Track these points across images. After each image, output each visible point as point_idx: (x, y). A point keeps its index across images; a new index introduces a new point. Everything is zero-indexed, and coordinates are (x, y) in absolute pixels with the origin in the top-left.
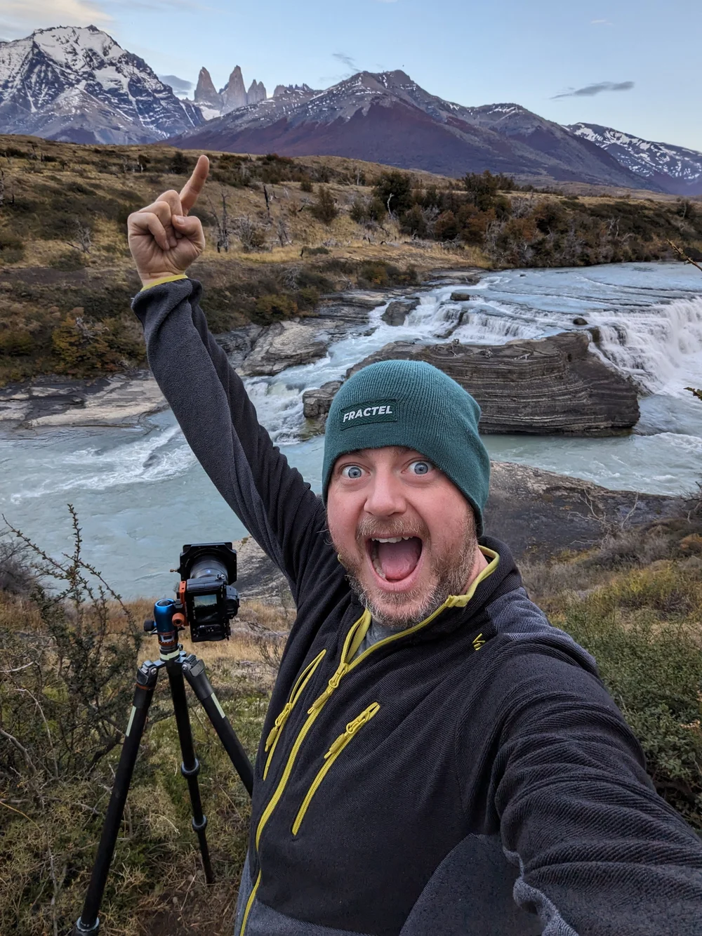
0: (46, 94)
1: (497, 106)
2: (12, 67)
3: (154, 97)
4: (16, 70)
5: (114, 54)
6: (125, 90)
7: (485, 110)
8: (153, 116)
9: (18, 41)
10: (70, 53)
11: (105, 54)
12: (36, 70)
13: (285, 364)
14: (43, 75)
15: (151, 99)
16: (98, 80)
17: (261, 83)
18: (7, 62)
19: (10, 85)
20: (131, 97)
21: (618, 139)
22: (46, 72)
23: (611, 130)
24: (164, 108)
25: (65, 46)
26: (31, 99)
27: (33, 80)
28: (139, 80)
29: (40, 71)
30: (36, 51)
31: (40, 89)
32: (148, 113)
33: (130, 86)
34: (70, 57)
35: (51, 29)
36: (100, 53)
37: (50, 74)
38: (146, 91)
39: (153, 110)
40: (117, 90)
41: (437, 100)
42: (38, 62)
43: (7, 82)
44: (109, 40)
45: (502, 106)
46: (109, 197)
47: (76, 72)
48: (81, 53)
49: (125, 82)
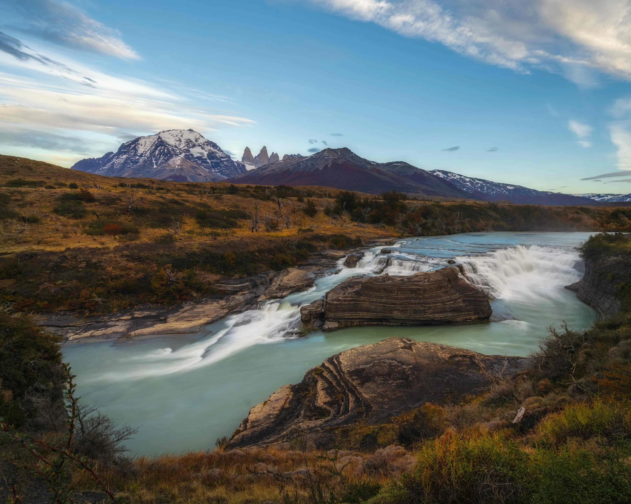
0: (163, 159)
1: (394, 163)
2: (146, 147)
3: (221, 160)
4: (148, 149)
5: (201, 141)
6: (206, 157)
7: (389, 164)
8: (219, 169)
9: (150, 136)
10: (177, 141)
11: (196, 141)
12: (159, 149)
13: (290, 291)
14: (162, 151)
15: (219, 161)
16: (191, 153)
17: (277, 154)
18: (144, 145)
19: (144, 155)
20: (208, 160)
21: (455, 176)
22: (164, 150)
23: (450, 173)
24: (225, 165)
25: (175, 138)
26: (154, 162)
27: (156, 153)
28: (213, 153)
29: (161, 149)
30: (160, 140)
31: (160, 157)
32: (217, 168)
33: (208, 155)
34: (177, 143)
35: (169, 131)
36: (194, 141)
37: (166, 150)
38: (217, 157)
39: (220, 166)
40: (201, 157)
41: (365, 160)
42: (160, 145)
43: (142, 154)
44: (199, 135)
45: (397, 162)
46: (192, 206)
47: (180, 149)
48: (183, 141)
49: (206, 153)
